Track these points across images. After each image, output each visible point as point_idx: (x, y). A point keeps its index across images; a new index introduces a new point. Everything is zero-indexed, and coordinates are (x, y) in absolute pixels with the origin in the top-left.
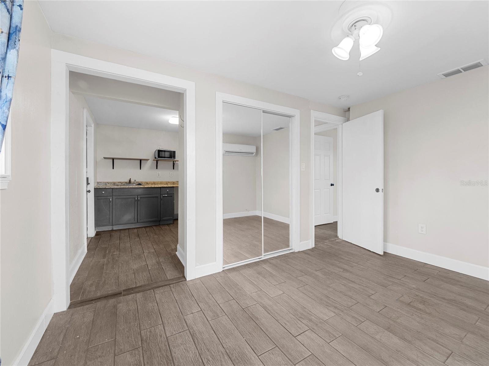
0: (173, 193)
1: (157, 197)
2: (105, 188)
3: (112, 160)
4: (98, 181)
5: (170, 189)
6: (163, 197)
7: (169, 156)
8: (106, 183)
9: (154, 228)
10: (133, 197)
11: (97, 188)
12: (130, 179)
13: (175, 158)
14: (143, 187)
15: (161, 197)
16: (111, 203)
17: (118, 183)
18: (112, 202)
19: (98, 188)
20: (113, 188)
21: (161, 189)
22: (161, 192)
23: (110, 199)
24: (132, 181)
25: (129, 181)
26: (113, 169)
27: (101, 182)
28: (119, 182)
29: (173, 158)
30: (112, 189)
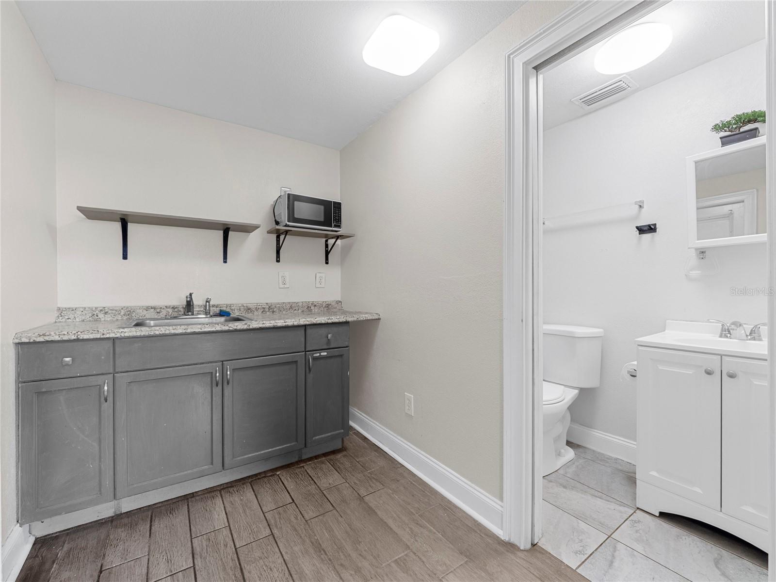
0: (346, 344)
1: (296, 362)
2: (78, 340)
3: (118, 226)
4: (59, 306)
5: (335, 329)
6: (315, 359)
7: (322, 219)
8: (95, 315)
9: (283, 475)
10: (207, 368)
11: (35, 343)
12: (191, 295)
13: (339, 227)
14: (245, 327)
15: (307, 361)
16: (107, 407)
17: (145, 312)
18: (110, 399)
19: (41, 339)
20: (114, 340)
21: (309, 331)
22: (308, 345)
23: (101, 388)
24: (198, 301)
25: (185, 303)
26: (125, 257)
27: (74, 310)
28: (147, 308)
29: (336, 226)
30: (110, 344)
